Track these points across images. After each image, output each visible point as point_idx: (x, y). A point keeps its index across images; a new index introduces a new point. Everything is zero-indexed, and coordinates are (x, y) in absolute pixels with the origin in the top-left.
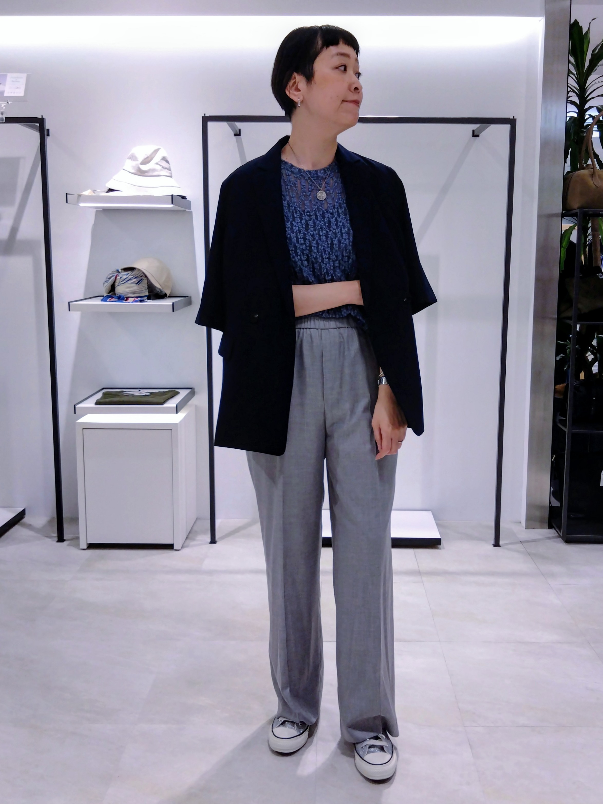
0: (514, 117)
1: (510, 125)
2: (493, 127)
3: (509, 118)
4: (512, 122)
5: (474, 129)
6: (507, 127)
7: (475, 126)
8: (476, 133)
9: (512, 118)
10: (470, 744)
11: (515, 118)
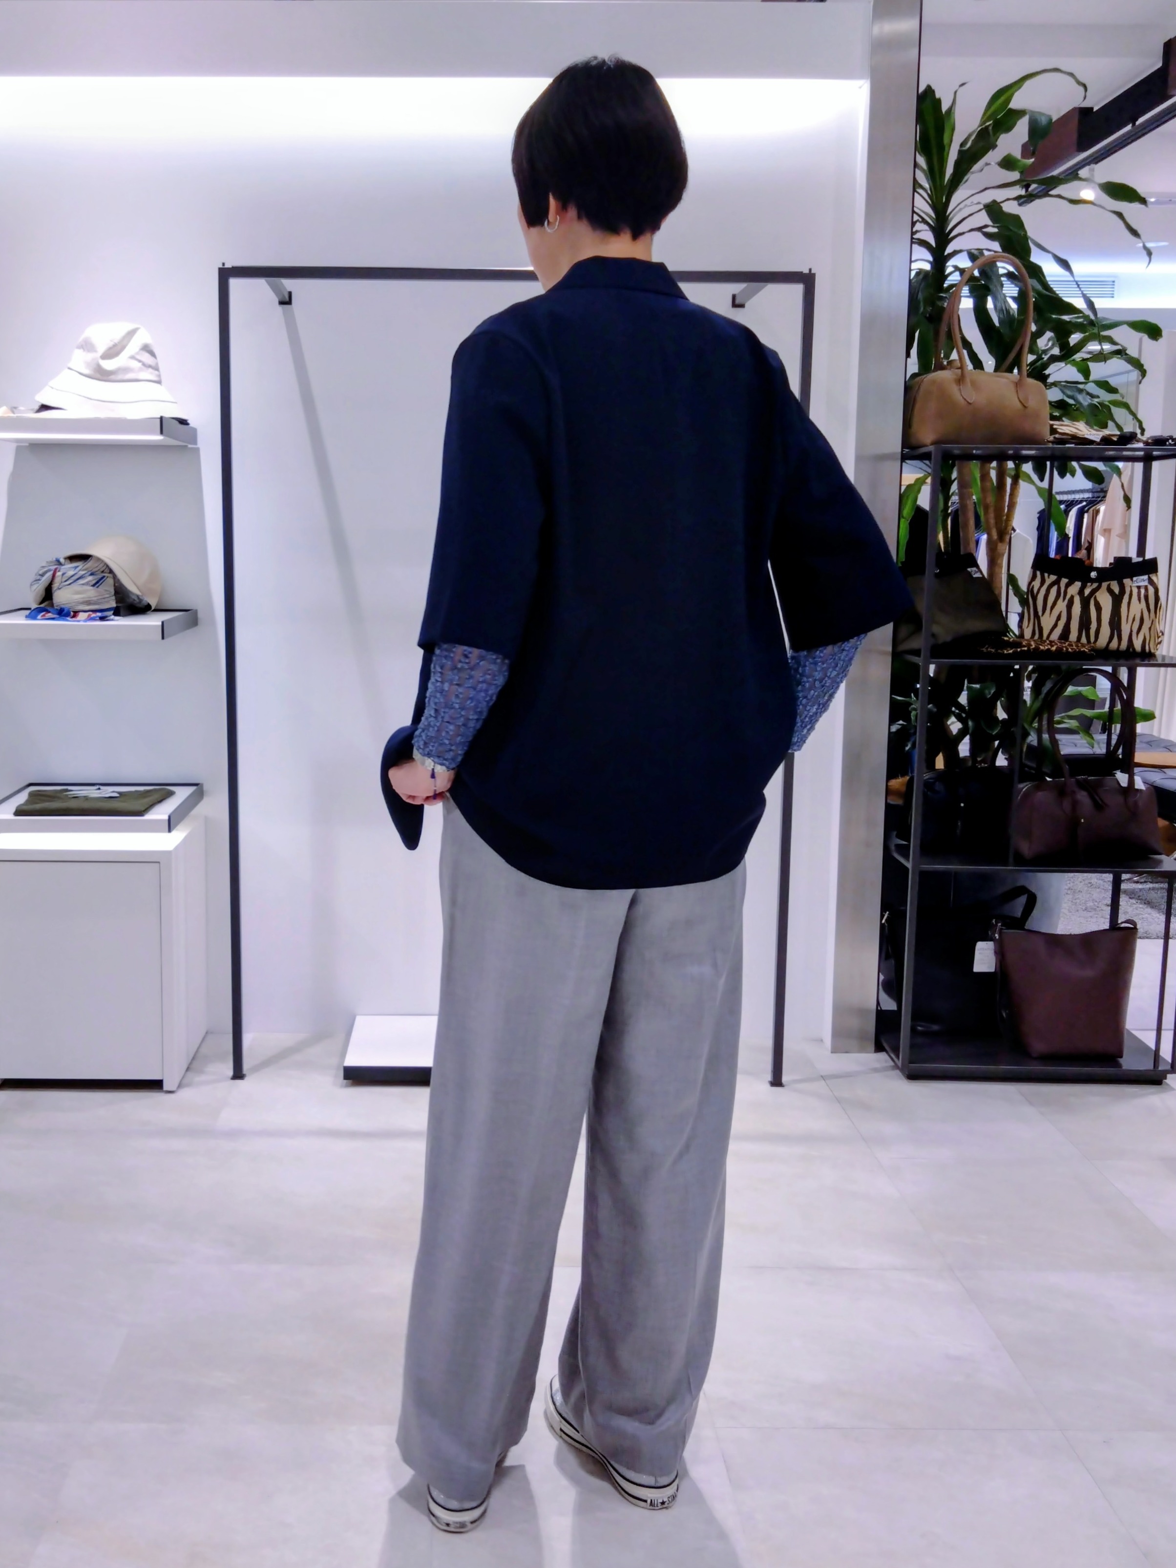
0: (810, 270)
1: (804, 283)
2: (771, 289)
3: (802, 272)
4: (807, 280)
5: (736, 292)
6: (798, 289)
7: (736, 288)
8: (737, 302)
9: (806, 271)
10: (725, 1461)
11: (813, 272)
